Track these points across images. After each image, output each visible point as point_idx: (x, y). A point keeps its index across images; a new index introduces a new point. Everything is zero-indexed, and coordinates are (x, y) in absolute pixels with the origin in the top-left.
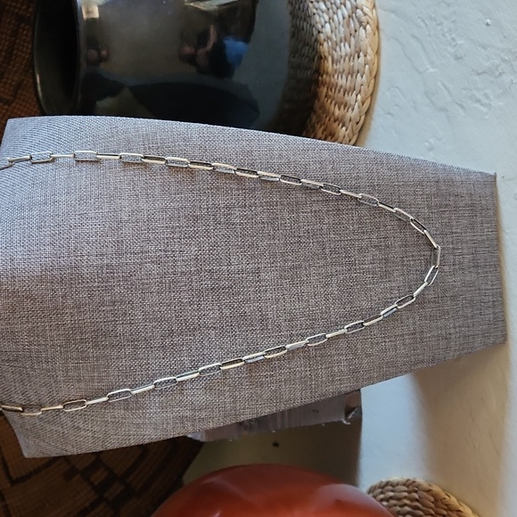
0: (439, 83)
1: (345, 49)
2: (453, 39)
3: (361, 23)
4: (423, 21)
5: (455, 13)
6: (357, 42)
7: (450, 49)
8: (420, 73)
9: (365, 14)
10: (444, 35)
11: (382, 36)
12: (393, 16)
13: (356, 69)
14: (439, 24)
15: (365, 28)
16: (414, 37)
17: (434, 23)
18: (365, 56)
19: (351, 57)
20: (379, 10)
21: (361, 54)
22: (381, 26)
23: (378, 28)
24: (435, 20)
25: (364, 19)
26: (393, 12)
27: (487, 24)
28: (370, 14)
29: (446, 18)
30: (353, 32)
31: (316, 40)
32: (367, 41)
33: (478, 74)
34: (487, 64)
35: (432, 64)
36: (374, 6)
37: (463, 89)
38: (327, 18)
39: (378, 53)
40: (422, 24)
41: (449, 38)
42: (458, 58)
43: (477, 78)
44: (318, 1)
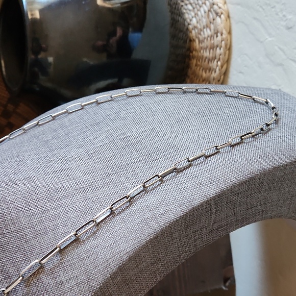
0: (276, 48)
1: (207, 32)
2: (284, 16)
3: (217, 14)
4: (261, 7)
6: (215, 27)
7: (282, 23)
8: (262, 42)
9: (220, 8)
10: (277, 14)
11: (232, 21)
12: (239, 7)
13: (216, 44)
14: (273, 8)
15: (220, 17)
16: (255, 19)
17: (269, 7)
18: (222, 35)
19: (211, 37)
21: (219, 34)
22: (231, 15)
23: (229, 17)
24: (269, 5)
25: (219, 11)
26: (238, 4)
28: (223, 7)
29: (278, 3)
30: (212, 21)
31: (187, 29)
32: (222, 25)
35: (270, 35)
36: (225, 3)
38: (193, 14)
39: (230, 33)
40: (261, 9)
41: (281, 16)
42: (289, 28)
44: (186, 5)
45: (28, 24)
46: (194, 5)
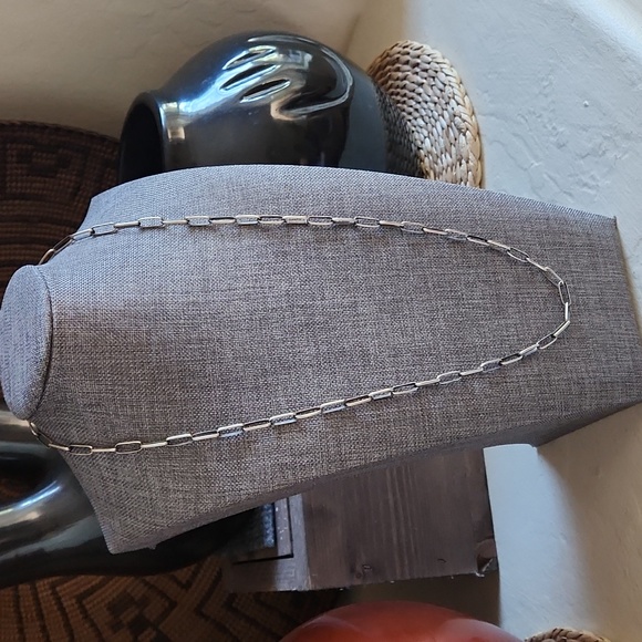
0: (545, 176)
1: (447, 160)
2: (554, 128)
3: (460, 130)
4: (523, 117)
5: (553, 102)
6: (458, 150)
7: (552, 139)
8: (526, 170)
9: (464, 121)
10: (545, 127)
11: (484, 141)
12: (493, 118)
13: (459, 177)
14: (539, 117)
15: (464, 135)
16: (515, 135)
17: (534, 117)
18: (467, 162)
19: (453, 166)
20: (479, 117)
21: (463, 161)
22: (481, 132)
23: (478, 133)
24: (534, 113)
25: (462, 125)
26: (492, 115)
27: (586, 106)
28: (469, 120)
29: (545, 109)
30: (453, 141)
31: (417, 156)
32: (468, 147)
33: (583, 158)
34: (590, 145)
35: (536, 158)
36: (473, 113)
37: (571, 176)
38: (426, 133)
39: (480, 158)
40: (522, 120)
41: (550, 128)
42: (560, 146)
43: (582, 162)
44: (416, 119)
45: (166, 146)
46: (427, 119)
